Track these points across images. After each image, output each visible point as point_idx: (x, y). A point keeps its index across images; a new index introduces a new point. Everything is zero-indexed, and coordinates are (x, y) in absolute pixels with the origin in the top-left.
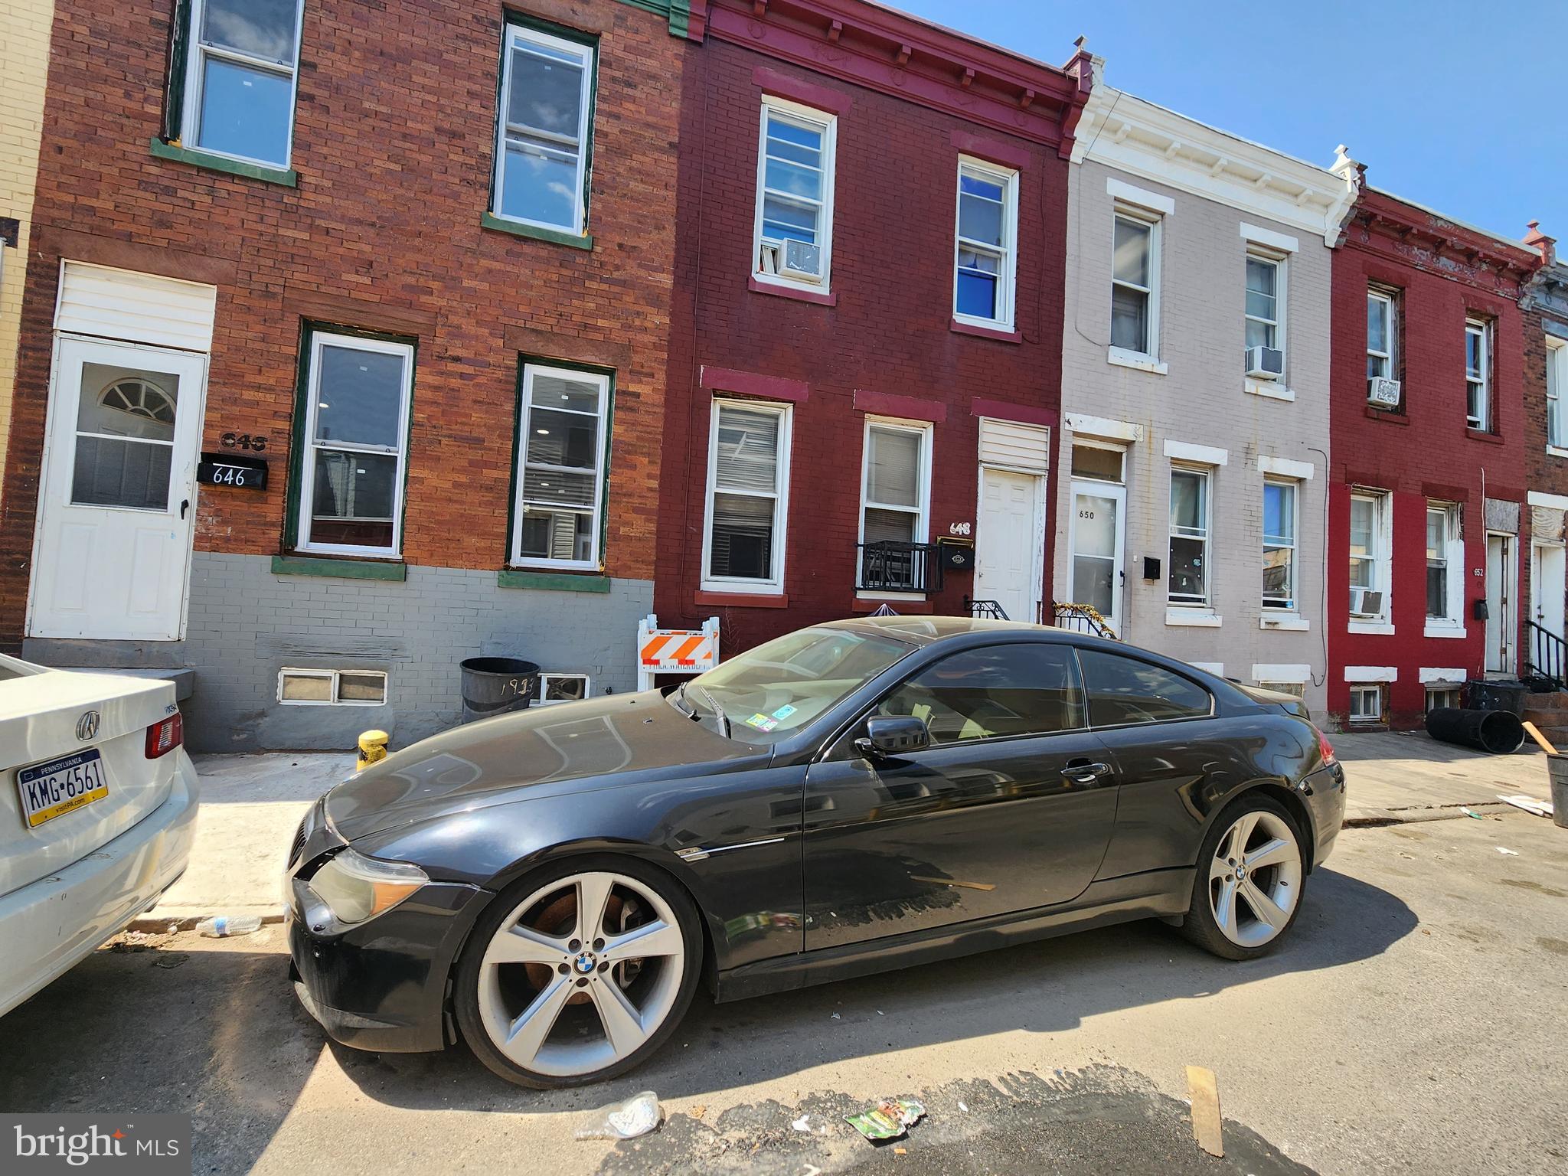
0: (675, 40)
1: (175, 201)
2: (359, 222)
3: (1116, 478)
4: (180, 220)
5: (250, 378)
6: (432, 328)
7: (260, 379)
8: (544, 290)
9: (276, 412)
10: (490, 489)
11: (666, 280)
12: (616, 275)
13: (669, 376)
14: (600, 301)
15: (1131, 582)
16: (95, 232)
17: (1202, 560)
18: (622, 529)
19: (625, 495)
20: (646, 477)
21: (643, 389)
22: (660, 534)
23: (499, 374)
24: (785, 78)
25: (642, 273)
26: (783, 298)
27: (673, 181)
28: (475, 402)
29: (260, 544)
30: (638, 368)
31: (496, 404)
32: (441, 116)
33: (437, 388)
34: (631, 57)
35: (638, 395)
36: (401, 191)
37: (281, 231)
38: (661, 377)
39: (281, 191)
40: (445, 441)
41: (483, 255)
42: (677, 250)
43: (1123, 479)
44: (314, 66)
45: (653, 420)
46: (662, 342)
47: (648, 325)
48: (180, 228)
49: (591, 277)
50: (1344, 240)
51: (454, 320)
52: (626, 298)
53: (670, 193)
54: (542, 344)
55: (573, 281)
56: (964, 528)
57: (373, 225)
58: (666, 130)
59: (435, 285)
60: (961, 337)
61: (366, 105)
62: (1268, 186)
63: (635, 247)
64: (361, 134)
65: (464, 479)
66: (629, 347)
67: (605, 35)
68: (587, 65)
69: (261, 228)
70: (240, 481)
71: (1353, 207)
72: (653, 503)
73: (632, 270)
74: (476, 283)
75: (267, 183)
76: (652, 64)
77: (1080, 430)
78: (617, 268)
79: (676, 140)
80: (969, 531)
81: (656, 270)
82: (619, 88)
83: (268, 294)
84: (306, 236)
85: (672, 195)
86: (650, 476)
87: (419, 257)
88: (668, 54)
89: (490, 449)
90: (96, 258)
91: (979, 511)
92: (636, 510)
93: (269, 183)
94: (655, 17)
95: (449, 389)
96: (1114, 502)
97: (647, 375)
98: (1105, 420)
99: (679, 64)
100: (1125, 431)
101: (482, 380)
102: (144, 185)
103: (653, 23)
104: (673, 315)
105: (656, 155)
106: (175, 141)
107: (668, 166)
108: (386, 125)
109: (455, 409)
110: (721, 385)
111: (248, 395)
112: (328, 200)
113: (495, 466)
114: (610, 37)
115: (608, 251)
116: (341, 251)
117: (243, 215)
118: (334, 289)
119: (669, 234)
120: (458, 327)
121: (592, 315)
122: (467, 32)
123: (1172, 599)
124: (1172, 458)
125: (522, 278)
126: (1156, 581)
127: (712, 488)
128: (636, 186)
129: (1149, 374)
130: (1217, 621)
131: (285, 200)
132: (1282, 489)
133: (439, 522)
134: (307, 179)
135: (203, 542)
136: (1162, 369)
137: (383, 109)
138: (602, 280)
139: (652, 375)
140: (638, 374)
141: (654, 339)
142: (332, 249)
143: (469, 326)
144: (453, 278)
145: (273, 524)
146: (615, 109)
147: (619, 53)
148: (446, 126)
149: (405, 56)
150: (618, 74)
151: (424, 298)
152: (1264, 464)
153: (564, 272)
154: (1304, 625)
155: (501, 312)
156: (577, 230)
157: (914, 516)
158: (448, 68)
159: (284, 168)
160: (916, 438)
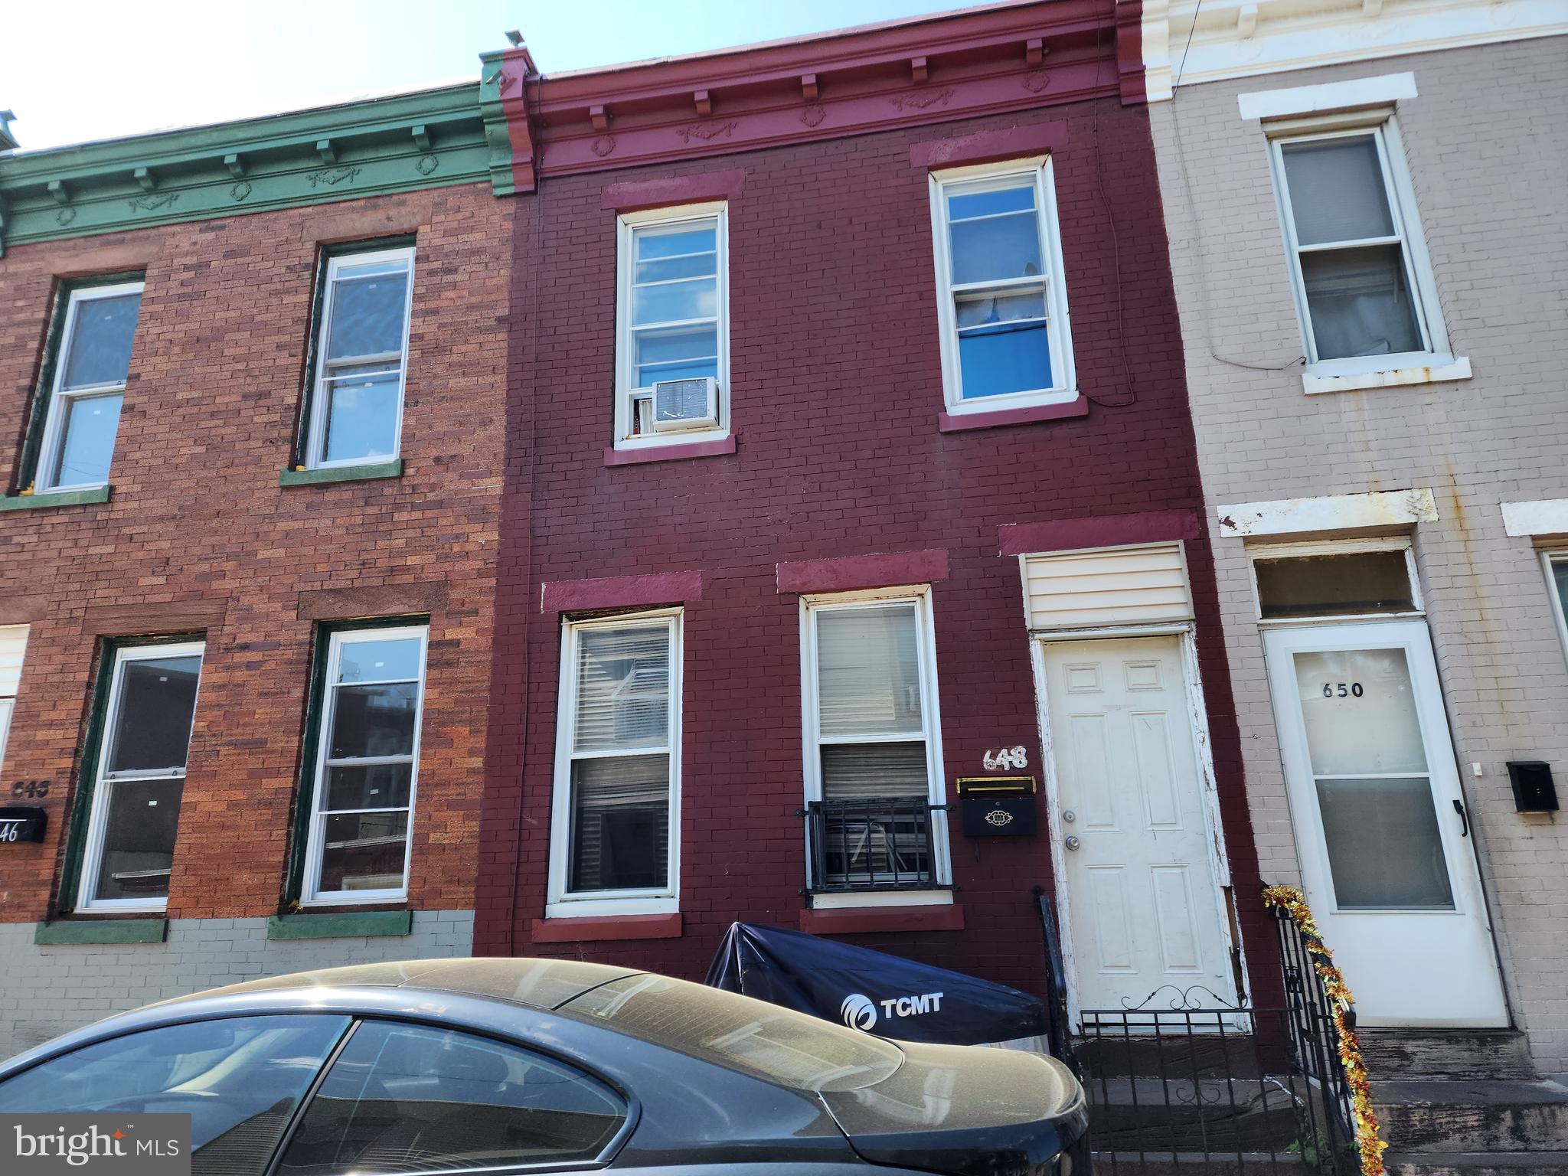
0: (503, 201)
1: (10, 548)
2: (162, 518)
4: (12, 565)
5: (45, 716)
6: (222, 616)
7: (53, 715)
8: (346, 539)
9: (62, 749)
10: (268, 804)
11: (494, 485)
12: (431, 496)
13: (498, 606)
14: (411, 534)
15: (1481, 825)
18: (432, 835)
19: (437, 785)
20: (467, 755)
21: (464, 633)
22: (486, 837)
23: (289, 654)
24: (645, 185)
25: (465, 484)
26: (656, 463)
27: (503, 362)
28: (262, 694)
29: (30, 908)
30: (458, 607)
31: (284, 693)
32: (249, 380)
33: (222, 687)
34: (452, 240)
35: (456, 643)
36: (203, 474)
37: (91, 551)
38: (488, 612)
39: (96, 509)
40: (224, 750)
41: (281, 517)
42: (509, 444)
43: (1417, 600)
44: (138, 376)
45: (476, 674)
46: (490, 566)
47: (470, 547)
48: (8, 574)
49: (399, 507)
51: (245, 600)
52: (444, 522)
53: (498, 378)
54: (341, 604)
55: (379, 519)
56: (1017, 757)
57: (174, 517)
58: (492, 306)
59: (229, 566)
61: (179, 396)
63: (455, 456)
64: (173, 428)
65: (240, 795)
66: (445, 584)
67: (421, 229)
68: (410, 269)
69: (74, 552)
70: (13, 836)
72: (475, 791)
73: (451, 482)
74: (272, 551)
75: (85, 506)
76: (476, 238)
78: (433, 487)
79: (506, 312)
80: (1025, 762)
81: (481, 476)
82: (436, 279)
83: (72, 620)
84: (110, 549)
85: (501, 379)
86: (472, 753)
87: (215, 540)
88: (495, 219)
89: (273, 751)
91: (1043, 720)
92: (450, 806)
93: (86, 504)
94: (480, 186)
95: (235, 685)
96: (1399, 655)
97: (468, 614)
98: (1323, 501)
99: (508, 225)
100: (1393, 510)
101: (271, 665)
103: (478, 194)
104: (503, 529)
105: (481, 338)
106: (26, 489)
107: (497, 346)
108: (195, 410)
109: (237, 709)
110: (571, 604)
111: (41, 735)
112: (136, 505)
113: (278, 773)
114: (427, 228)
115: (421, 471)
116: (141, 555)
117: (60, 545)
118: (131, 598)
119: (498, 428)
120: (250, 608)
121: (402, 554)
122: (279, 286)
124: (1534, 538)
125: (322, 533)
126: (1556, 814)
127: (566, 751)
128: (456, 383)
129: (1426, 389)
131: (98, 518)
133: (208, 858)
134: (119, 490)
136: (1461, 368)
137: (195, 394)
138: (414, 507)
139: (476, 612)
140: (462, 613)
141: (478, 564)
142: (133, 556)
143: (260, 605)
144: (247, 554)
145: (43, 883)
146: (431, 305)
147: (437, 242)
148: (253, 389)
149: (218, 335)
150: (437, 265)
151: (215, 585)
153: (370, 510)
155: (296, 578)
156: (392, 457)
157: (922, 745)
158: (257, 328)
159: (101, 484)
160: (910, 613)
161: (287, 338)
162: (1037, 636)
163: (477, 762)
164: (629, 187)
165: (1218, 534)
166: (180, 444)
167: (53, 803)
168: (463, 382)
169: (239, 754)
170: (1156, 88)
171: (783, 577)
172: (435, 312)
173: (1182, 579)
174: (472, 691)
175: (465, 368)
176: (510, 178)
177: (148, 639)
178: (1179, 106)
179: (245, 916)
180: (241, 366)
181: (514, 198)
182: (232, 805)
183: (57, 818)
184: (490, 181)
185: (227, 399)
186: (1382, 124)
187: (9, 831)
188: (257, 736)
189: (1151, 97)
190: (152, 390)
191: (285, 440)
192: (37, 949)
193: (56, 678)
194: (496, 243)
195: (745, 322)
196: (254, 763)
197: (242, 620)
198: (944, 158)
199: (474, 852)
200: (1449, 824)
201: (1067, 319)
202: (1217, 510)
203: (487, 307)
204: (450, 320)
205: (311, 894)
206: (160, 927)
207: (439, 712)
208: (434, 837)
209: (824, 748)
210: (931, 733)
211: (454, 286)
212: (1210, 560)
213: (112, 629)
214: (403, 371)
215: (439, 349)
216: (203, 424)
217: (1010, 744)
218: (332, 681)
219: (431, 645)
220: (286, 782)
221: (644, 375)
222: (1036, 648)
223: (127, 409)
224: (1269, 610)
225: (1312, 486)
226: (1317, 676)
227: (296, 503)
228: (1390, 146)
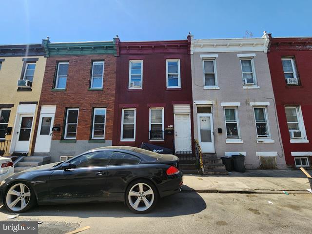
0: (115, 57)
1: (53, 96)
6: (81, 106)
7: (60, 116)
8: (96, 97)
9: (62, 120)
13: (115, 107)
14: (104, 97)
15: (215, 134)
16: (45, 101)
19: (108, 127)
21: (111, 109)
22: (113, 132)
25: (111, 92)
27: (115, 77)
28: (86, 115)
29: (59, 138)
30: (110, 106)
31: (89, 115)
33: (82, 114)
34: (109, 61)
35: (110, 111)
36: (78, 88)
37: (64, 97)
40: (82, 121)
41: (88, 94)
42: (116, 87)
43: (212, 112)
44: (69, 75)
45: (112, 114)
46: (114, 102)
47: (111, 99)
48: (53, 99)
50: (269, 50)
51: (84, 104)
52: (108, 96)
54: (96, 105)
57: (74, 93)
59: (82, 100)
60: (168, 91)
62: (243, 45)
63: (109, 88)
64: (74, 82)
66: (108, 104)
67: (105, 59)
68: (104, 64)
69: (62, 97)
71: (269, 43)
72: (112, 127)
73: (109, 91)
74: (87, 98)
75: (63, 91)
76: (112, 61)
77: (198, 104)
78: (107, 92)
79: (116, 71)
81: (113, 91)
82: (107, 66)
83: (62, 105)
84: (67, 97)
85: (115, 79)
86: (112, 123)
87: (80, 96)
88: (114, 59)
89: (88, 122)
90: (45, 104)
91: (175, 122)
92: (109, 129)
94: (112, 55)
96: (209, 117)
98: (205, 101)
99: (116, 60)
100: (210, 102)
101: (87, 112)
102: (50, 94)
104: (115, 98)
106: (54, 88)
107: (114, 75)
109: (83, 117)
110: (124, 107)
111: (59, 118)
112: (69, 91)
115: (105, 90)
116: (70, 98)
117: (60, 95)
118: (69, 103)
119: (115, 85)
121: (103, 100)
122: (87, 65)
123: (228, 137)
124: (223, 106)
125: (93, 96)
127: (122, 124)
129: (215, 90)
130: (242, 142)
131: (65, 93)
133: (81, 133)
134: (67, 89)
135: (53, 139)
136: (219, 88)
137: (76, 78)
138: (104, 94)
139: (112, 107)
141: (112, 101)
143: (86, 105)
144: (84, 98)
145: (60, 136)
147: (107, 61)
148: (84, 78)
149: (79, 70)
150: (107, 64)
151: (80, 102)
152: (252, 104)
153: (99, 94)
154: (273, 141)
155: (90, 102)
156: (102, 88)
162: (175, 113)
164: (131, 57)
165: (194, 104)
166: (75, 84)
169: (84, 122)
171: (148, 105)
172: (107, 70)
173: (190, 108)
175: (111, 77)
176: (116, 54)
177: (72, 108)
178: (194, 55)
179: (85, 140)
180: (82, 75)
181: (117, 57)
182: (83, 128)
183: (61, 128)
184: (114, 54)
185: (81, 79)
186: (214, 60)
187: (56, 130)
188: (86, 120)
189: (191, 54)
190: (71, 77)
191: (88, 85)
192: (60, 143)
193: (60, 112)
195: (144, 75)
196: (86, 123)
198: (168, 58)
199: (112, 134)
200: (212, 134)
201: (180, 78)
202: (194, 101)
203: (113, 70)
204: (109, 71)
205: (93, 138)
206: (75, 141)
207: (108, 118)
208: (108, 132)
209: (151, 124)
210: (163, 123)
211: (109, 67)
212: (193, 106)
213: (67, 106)
214: (103, 77)
215: (107, 75)
216: (78, 82)
217: (171, 125)
218: (95, 114)
219: (107, 111)
220: (90, 125)
221: (132, 80)
222: (174, 115)
224: (198, 112)
225: (203, 99)
226: (202, 119)
228: (215, 62)
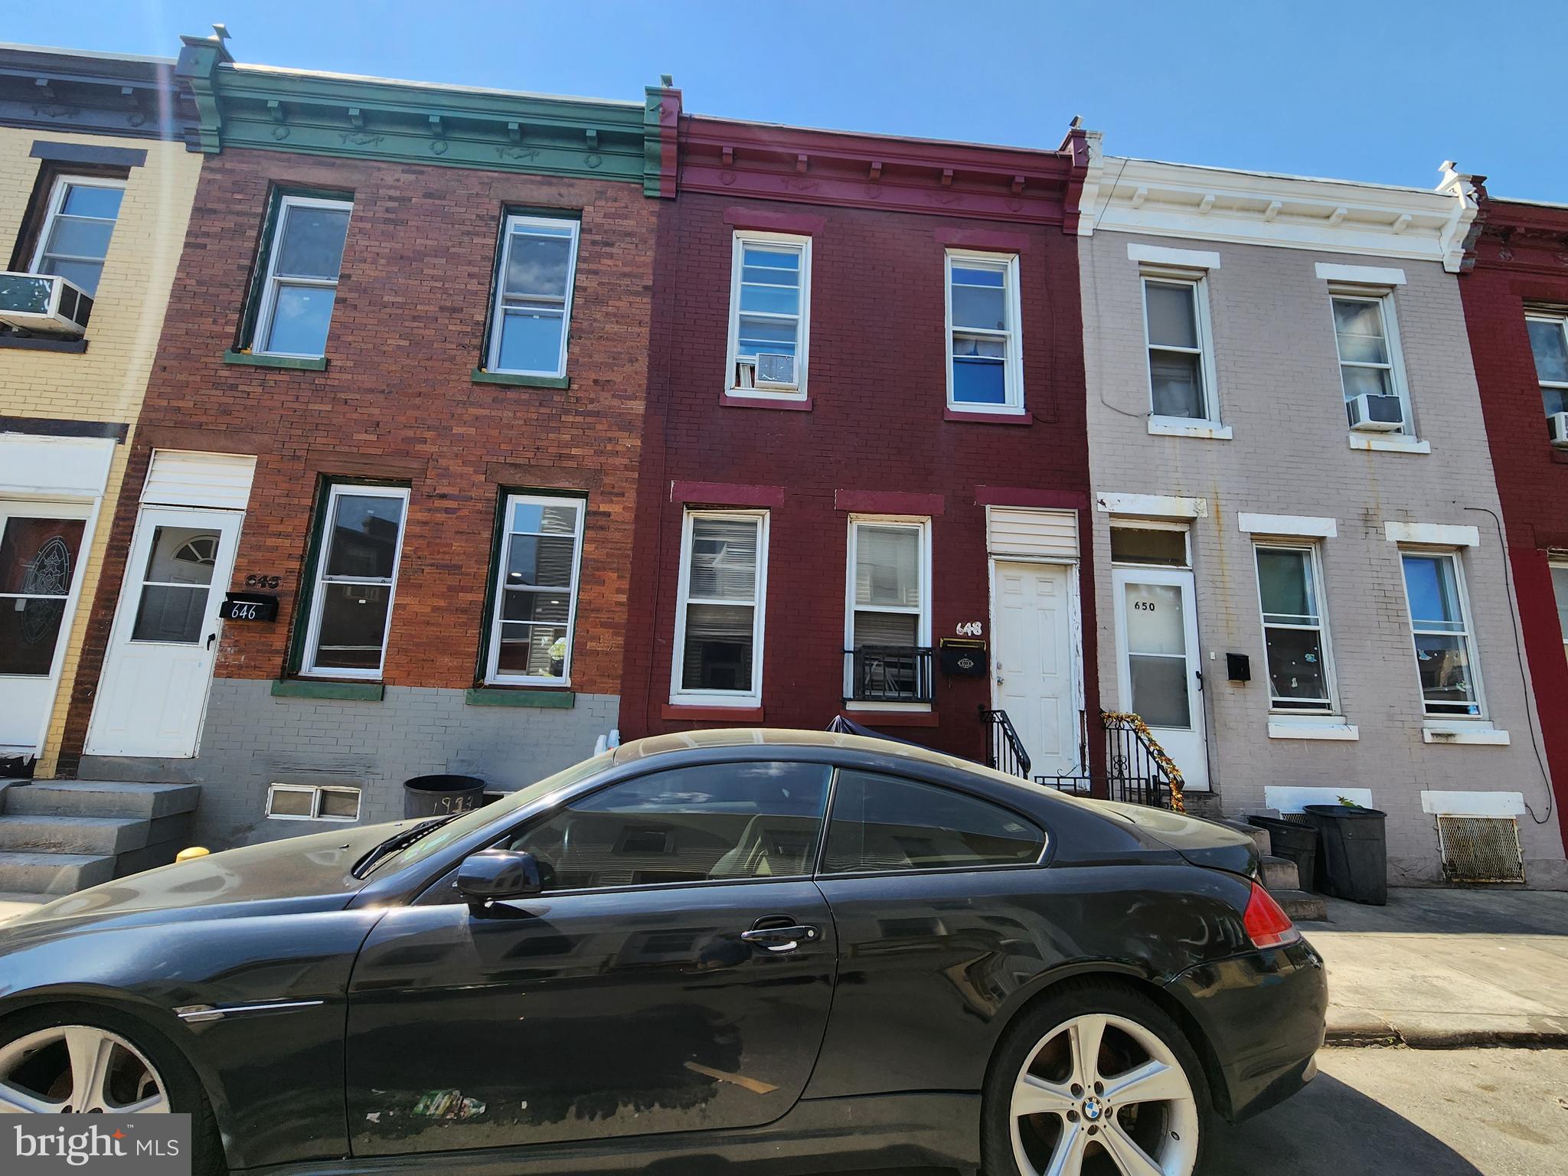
0: (650, 201)
1: (236, 394)
2: (371, 391)
3: (1178, 560)
4: (238, 408)
5: (273, 528)
6: (424, 471)
7: (281, 528)
8: (524, 428)
9: (290, 555)
10: (464, 611)
11: (638, 407)
12: (590, 407)
13: (639, 493)
14: (575, 432)
15: (1210, 685)
16: (179, 425)
17: (1318, 655)
18: (589, 643)
19: (592, 611)
20: (615, 593)
21: (614, 508)
22: (628, 648)
23: (479, 506)
24: (755, 212)
25: (616, 402)
26: (756, 409)
27: (647, 319)
28: (457, 533)
29: (265, 669)
30: (609, 490)
31: (475, 534)
32: (444, 296)
33: (425, 523)
34: (610, 221)
35: (608, 514)
36: (408, 361)
37: (311, 406)
38: (631, 497)
39: (314, 375)
40: (427, 569)
41: (472, 404)
42: (649, 379)
43: (1189, 561)
44: (349, 276)
45: (622, 536)
46: (634, 463)
47: (619, 448)
48: (236, 414)
49: (567, 412)
50: (1472, 262)
51: (443, 462)
52: (599, 427)
53: (643, 330)
54: (520, 475)
55: (551, 416)
56: (976, 628)
57: (383, 391)
58: (641, 276)
59: (429, 435)
60: (958, 426)
61: (386, 299)
62: (1346, 219)
63: (609, 381)
64: (380, 322)
65: (442, 603)
66: (601, 471)
67: (586, 208)
68: (574, 237)
69: (296, 406)
70: (252, 615)
71: (1474, 224)
72: (621, 617)
73: (606, 400)
74: (465, 429)
75: (304, 371)
76: (629, 224)
77: (1118, 510)
78: (592, 401)
79: (650, 283)
80: (980, 632)
81: (629, 398)
82: (597, 249)
83: (295, 458)
84: (329, 408)
85: (645, 331)
86: (619, 591)
87: (417, 413)
88: (644, 212)
89: (467, 575)
90: (177, 445)
91: (992, 608)
92: (604, 625)
93: (306, 370)
94: (633, 185)
95: (435, 524)
96: (1178, 590)
97: (617, 495)
98: (1152, 497)
99: (654, 220)
100: (1184, 508)
101: (464, 512)
102: (215, 386)
103: (631, 191)
104: (645, 439)
105: (631, 298)
106: (246, 349)
107: (643, 306)
108: (400, 311)
109: (438, 541)
110: (693, 498)
111: (271, 542)
112: (349, 377)
113: (471, 590)
114: (591, 209)
115: (584, 388)
116: (355, 416)
117: (283, 398)
118: (347, 448)
119: (642, 365)
120: (447, 469)
121: (567, 445)
122: (470, 229)
123: (1276, 704)
124: (1252, 534)
125: (504, 421)
126: (1247, 682)
127: (684, 597)
128: (612, 328)
129: (1208, 442)
130: (1352, 733)
131: (316, 382)
132: (1437, 562)
133: (418, 645)
134: (334, 363)
135: (222, 670)
136: (1226, 433)
137: (399, 299)
138: (578, 413)
139: (623, 495)
140: (610, 494)
141: (626, 461)
142: (348, 416)
143: (456, 467)
144: (445, 428)
145: (277, 652)
146: (593, 267)
147: (600, 220)
148: (448, 304)
149: (420, 256)
150: (598, 238)
151: (418, 447)
152: (1395, 532)
153: (543, 410)
154: (1502, 737)
155: (485, 451)
156: (560, 373)
157: (916, 617)
158: (453, 258)
159: (319, 357)
160: (915, 534)
161: (476, 270)
162: (993, 557)
163: (623, 598)
164: (743, 211)
165: (1097, 509)
166: (387, 335)
167: (283, 594)
168: (616, 328)
169: (440, 573)
170: (1084, 228)
171: (838, 499)
172: (596, 273)
173: (1074, 533)
174: (619, 549)
175: (619, 318)
176: (657, 185)
177: (360, 481)
178: (1095, 241)
179: (447, 687)
180: (439, 284)
181: (658, 201)
182: (435, 609)
183: (287, 606)
184: (643, 184)
185: (427, 308)
186: (1198, 280)
187: (248, 611)
188: (453, 562)
189: (1080, 232)
190: (362, 290)
191: (475, 347)
192: (273, 699)
193: (283, 500)
194: (644, 230)
195: (821, 323)
196: (453, 581)
197: (440, 476)
198: (955, 241)
199: (620, 657)
200: (1193, 683)
201: (1021, 363)
202: (1097, 495)
203: (635, 277)
204: (607, 281)
205: (493, 676)
206: (377, 692)
207: (594, 560)
208: (590, 645)
209: (856, 612)
210: (924, 610)
211: (611, 256)
212: (1091, 523)
213: (330, 469)
214: (566, 311)
215: (597, 300)
216: (407, 324)
217: (972, 621)
218: (509, 529)
219: (587, 514)
220: (480, 597)
221: (746, 346)
222: (991, 564)
223: (338, 301)
224: (1115, 558)
225: (1146, 487)
226: (1135, 597)
227: (486, 396)
228: (1201, 295)
